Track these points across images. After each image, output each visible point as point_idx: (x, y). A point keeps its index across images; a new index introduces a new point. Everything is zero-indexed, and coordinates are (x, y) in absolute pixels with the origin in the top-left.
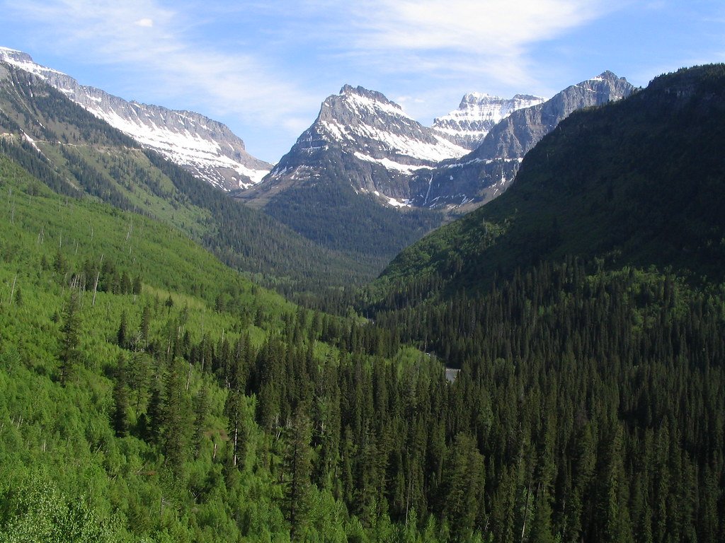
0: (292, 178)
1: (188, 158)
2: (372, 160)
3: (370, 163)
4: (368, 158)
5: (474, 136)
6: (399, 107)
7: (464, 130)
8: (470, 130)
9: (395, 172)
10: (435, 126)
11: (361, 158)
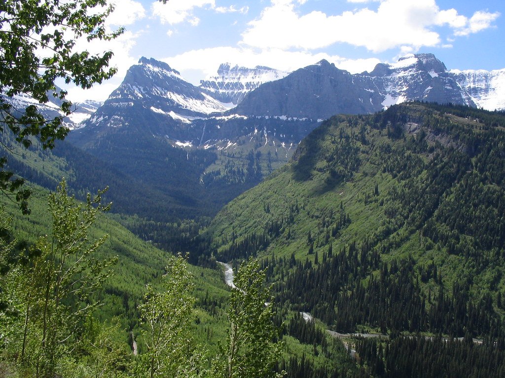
0: (109, 125)
1: (24, 103)
2: (163, 112)
3: (162, 114)
4: (160, 111)
5: (228, 93)
6: (179, 73)
7: (221, 89)
8: (225, 89)
9: (178, 121)
10: (201, 86)
11: (156, 111)
